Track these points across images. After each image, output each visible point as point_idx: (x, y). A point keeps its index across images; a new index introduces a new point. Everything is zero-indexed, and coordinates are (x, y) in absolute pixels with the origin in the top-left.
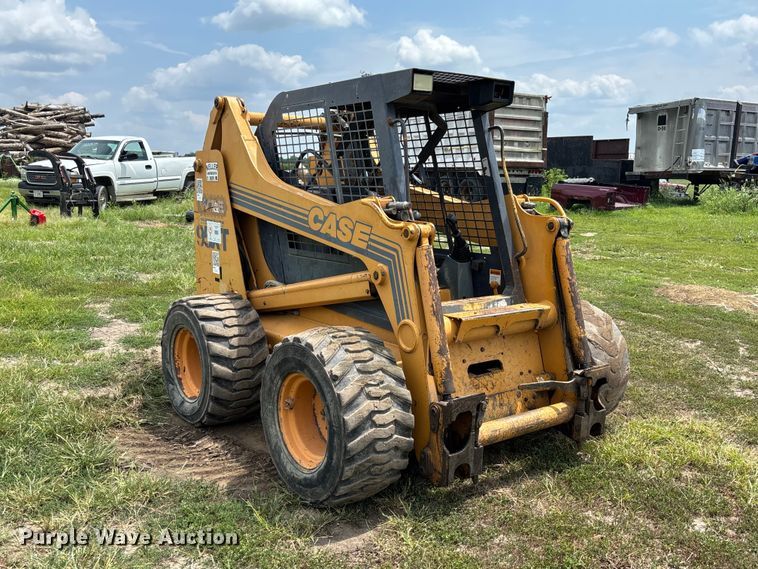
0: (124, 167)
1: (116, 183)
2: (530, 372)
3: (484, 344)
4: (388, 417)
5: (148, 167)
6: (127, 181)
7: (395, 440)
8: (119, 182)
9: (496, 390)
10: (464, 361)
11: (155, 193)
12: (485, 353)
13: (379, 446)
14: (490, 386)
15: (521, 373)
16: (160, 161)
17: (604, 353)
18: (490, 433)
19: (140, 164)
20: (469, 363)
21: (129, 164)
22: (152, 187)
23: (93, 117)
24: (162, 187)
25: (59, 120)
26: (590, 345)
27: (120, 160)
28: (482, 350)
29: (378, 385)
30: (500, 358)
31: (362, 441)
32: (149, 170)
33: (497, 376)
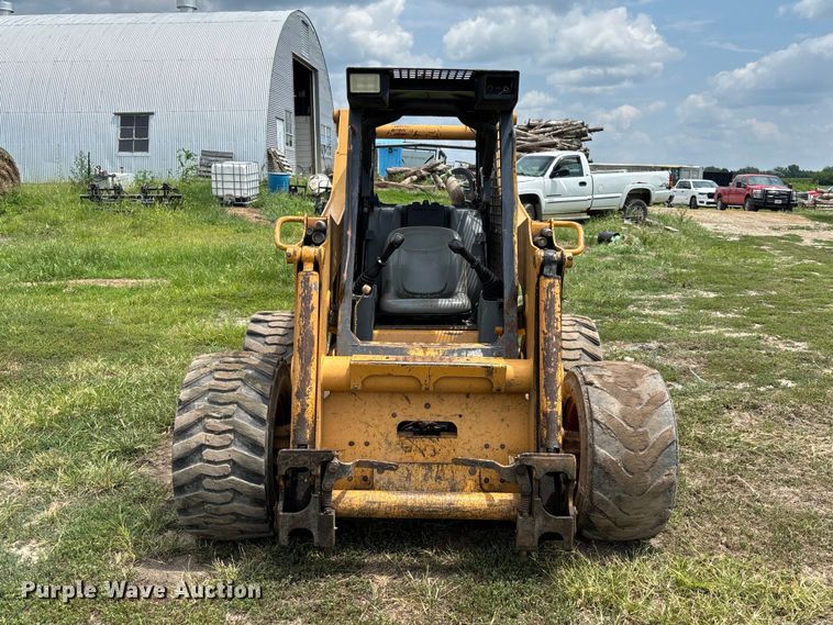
0: (554, 184)
1: (544, 201)
2: (503, 447)
3: (431, 400)
4: (221, 455)
5: (583, 184)
6: (556, 199)
7: (229, 482)
8: (547, 200)
9: (438, 459)
10: (394, 415)
11: (589, 212)
12: (430, 410)
13: (206, 483)
14: (429, 451)
15: (487, 446)
16: (599, 177)
17: (618, 443)
18: (363, 503)
19: (573, 181)
20: (400, 419)
21: (561, 180)
22: (586, 205)
23: (590, 131)
24: (597, 206)
25: (555, 136)
26: (597, 429)
27: (552, 176)
28: (427, 406)
29: (221, 418)
30: (456, 421)
31: (187, 473)
32: (583, 187)
33: (444, 442)
